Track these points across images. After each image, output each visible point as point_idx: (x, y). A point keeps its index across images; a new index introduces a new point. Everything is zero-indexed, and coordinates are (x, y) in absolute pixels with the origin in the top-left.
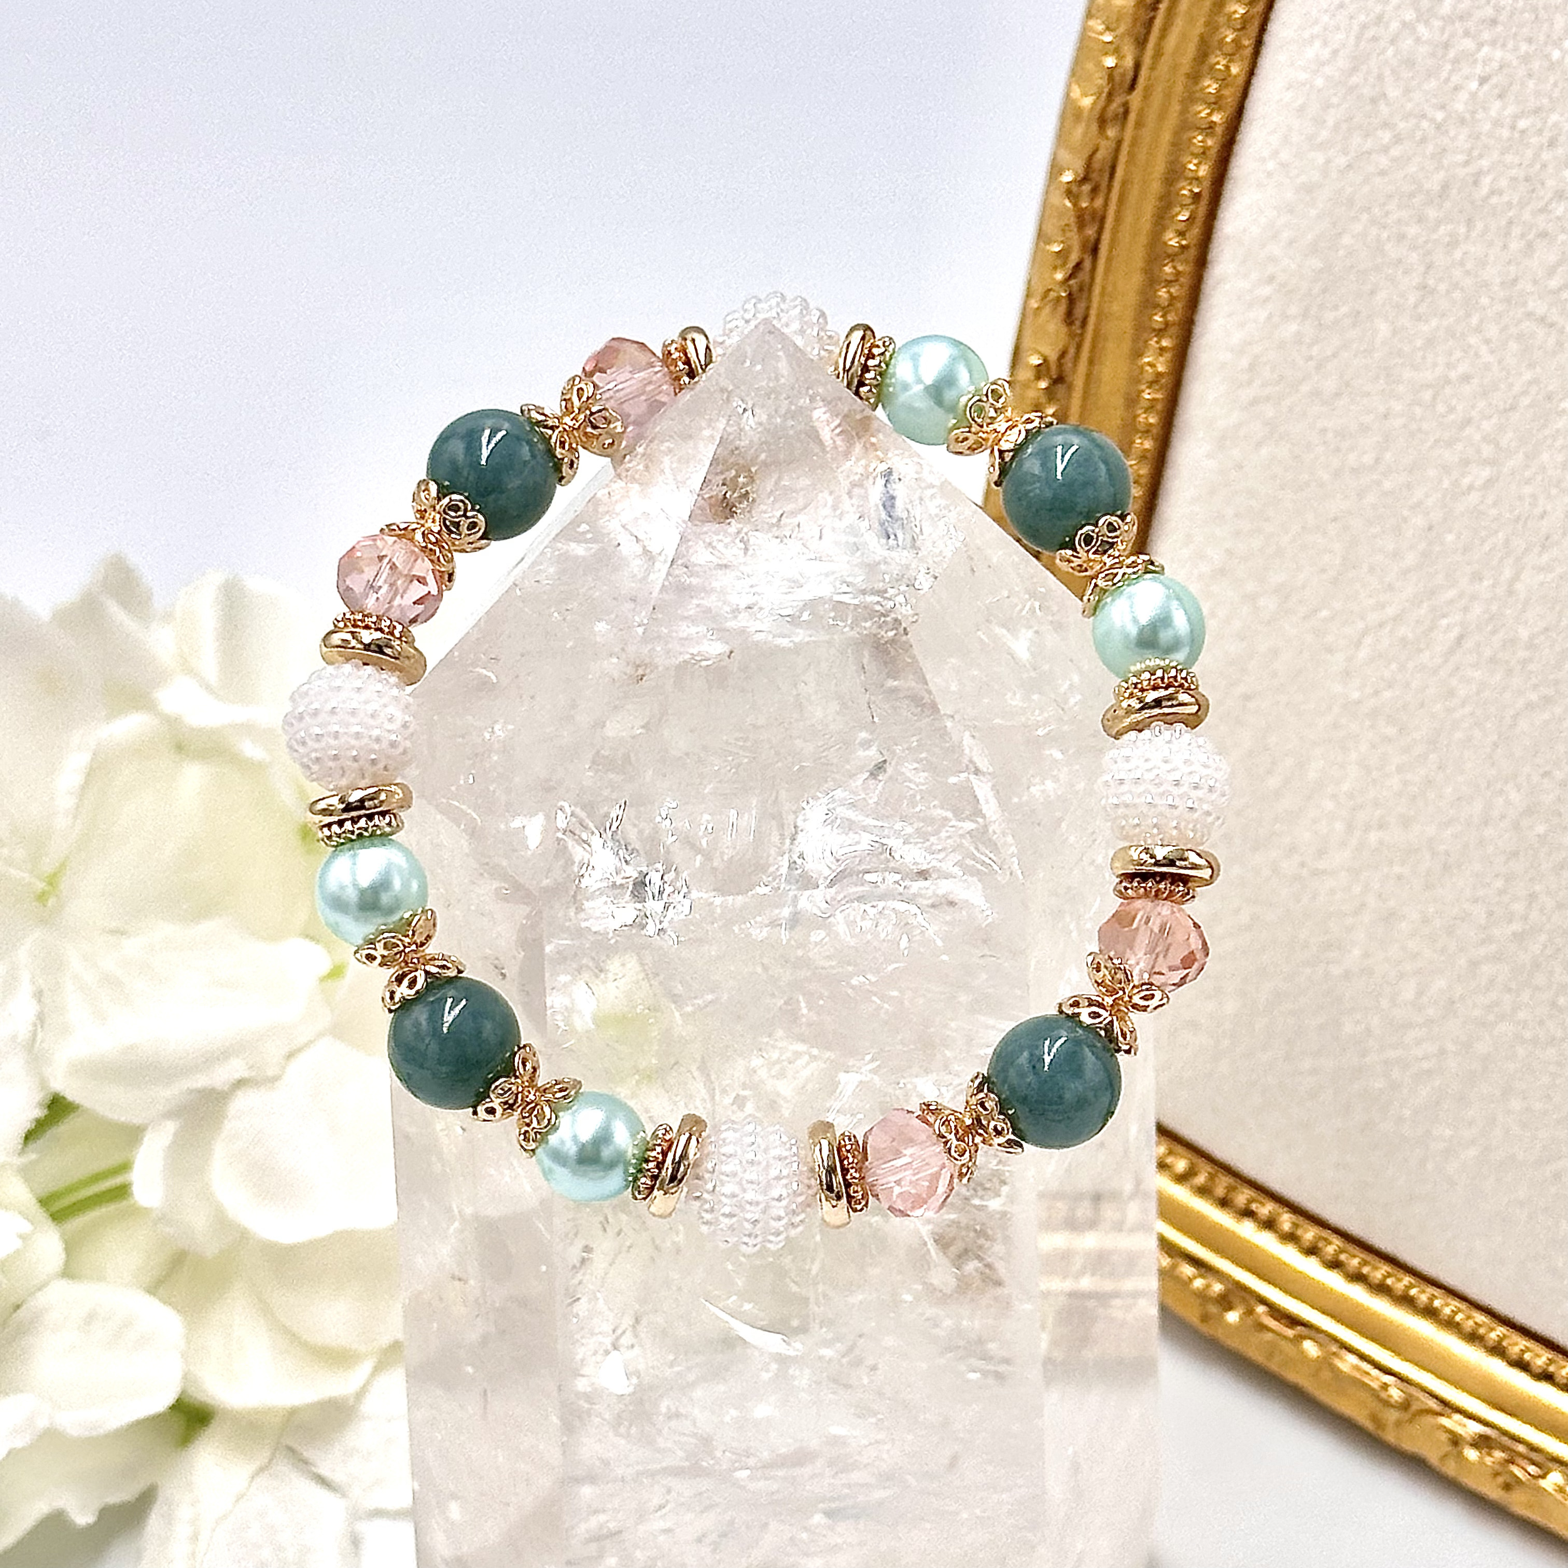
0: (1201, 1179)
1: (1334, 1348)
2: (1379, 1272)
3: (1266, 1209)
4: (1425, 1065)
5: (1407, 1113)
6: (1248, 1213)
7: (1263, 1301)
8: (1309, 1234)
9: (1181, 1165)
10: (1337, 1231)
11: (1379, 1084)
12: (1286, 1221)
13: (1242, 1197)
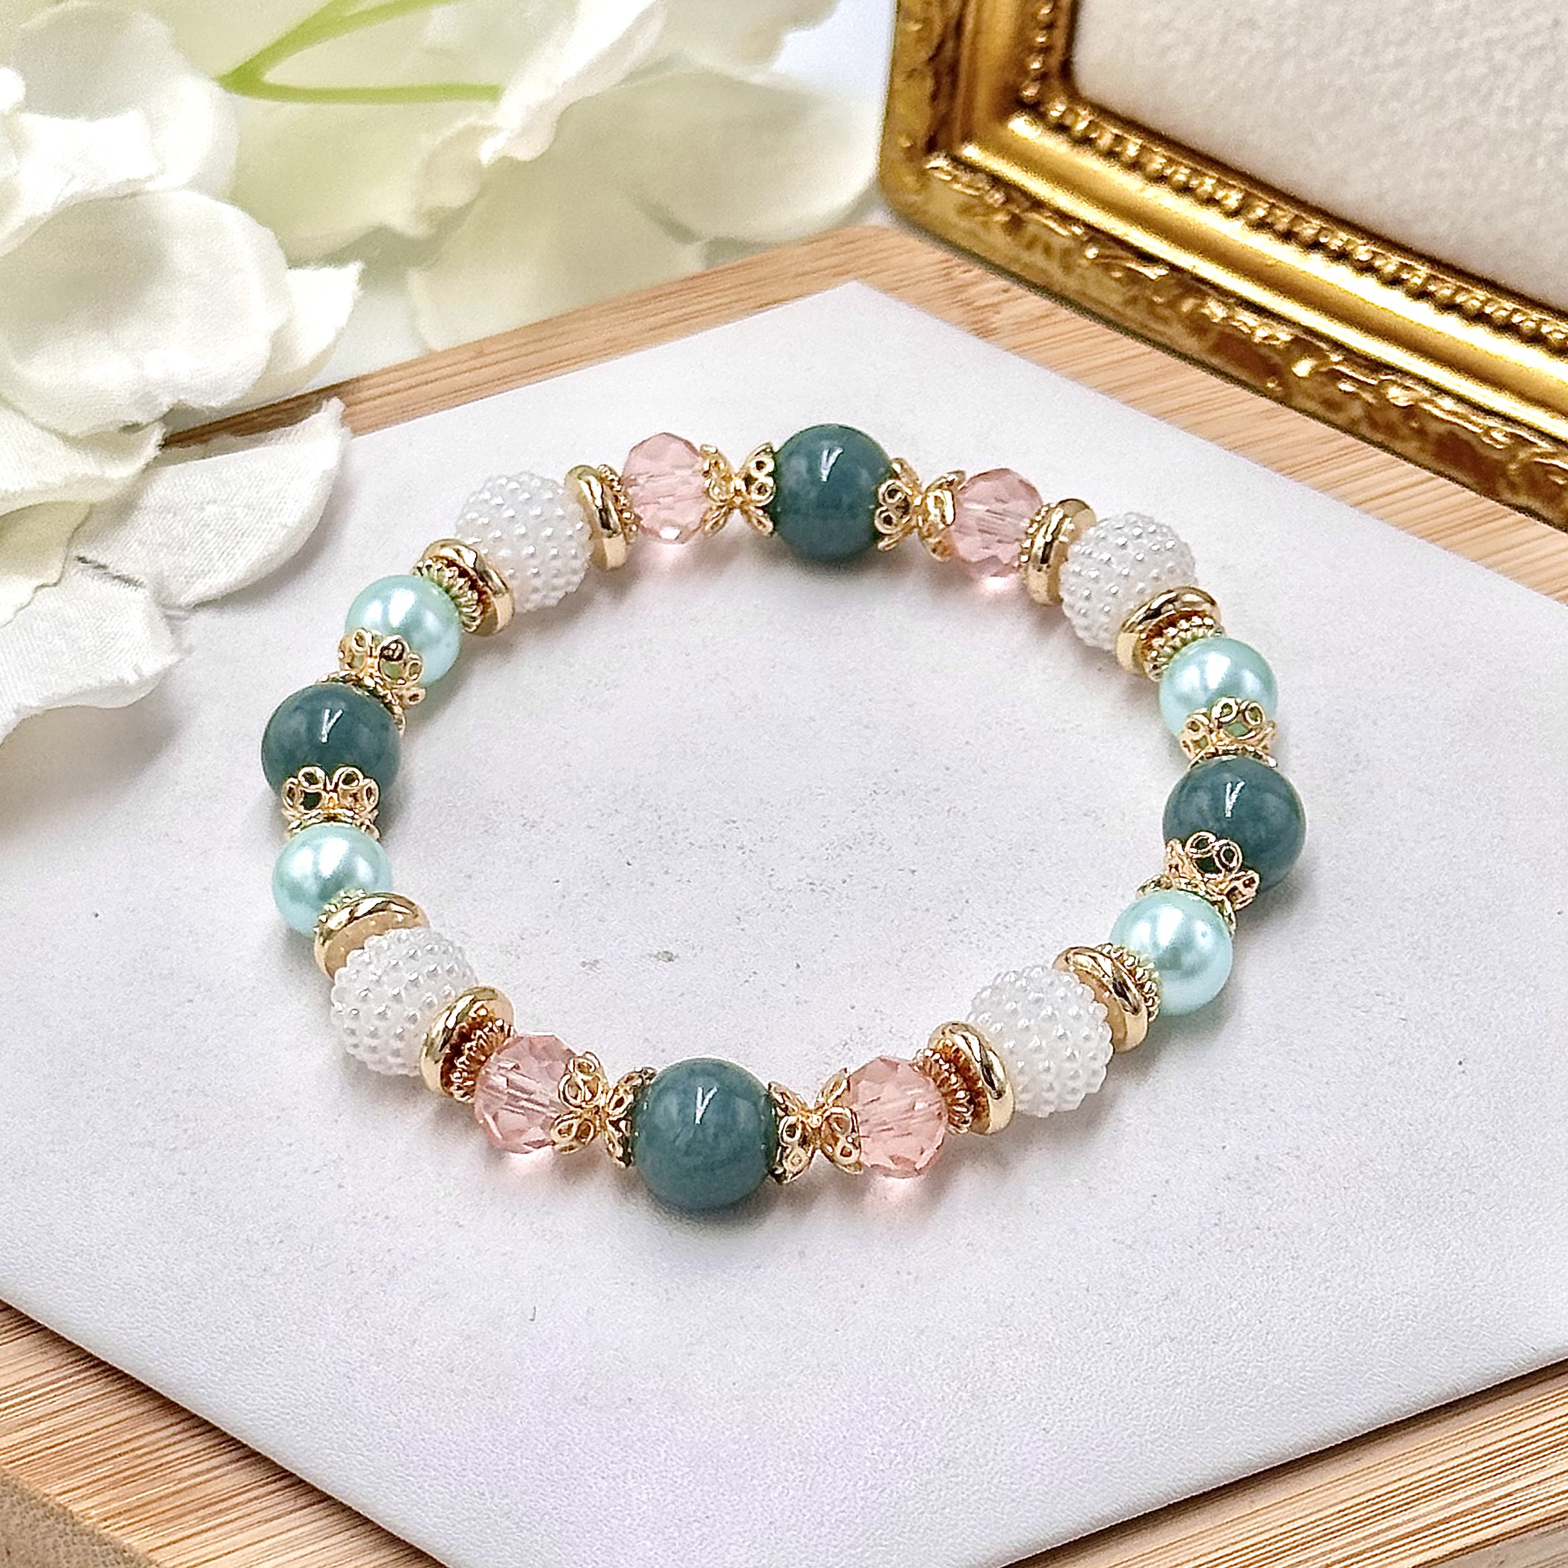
0: (1260, 211)
1: (1426, 393)
2: (1475, 298)
3: (1338, 239)
4: (1537, 42)
5: (1513, 102)
6: (1314, 246)
7: (1338, 346)
8: (1390, 264)
9: (1233, 199)
10: (1421, 256)
11: (1478, 70)
12: (1363, 252)
13: (1309, 228)
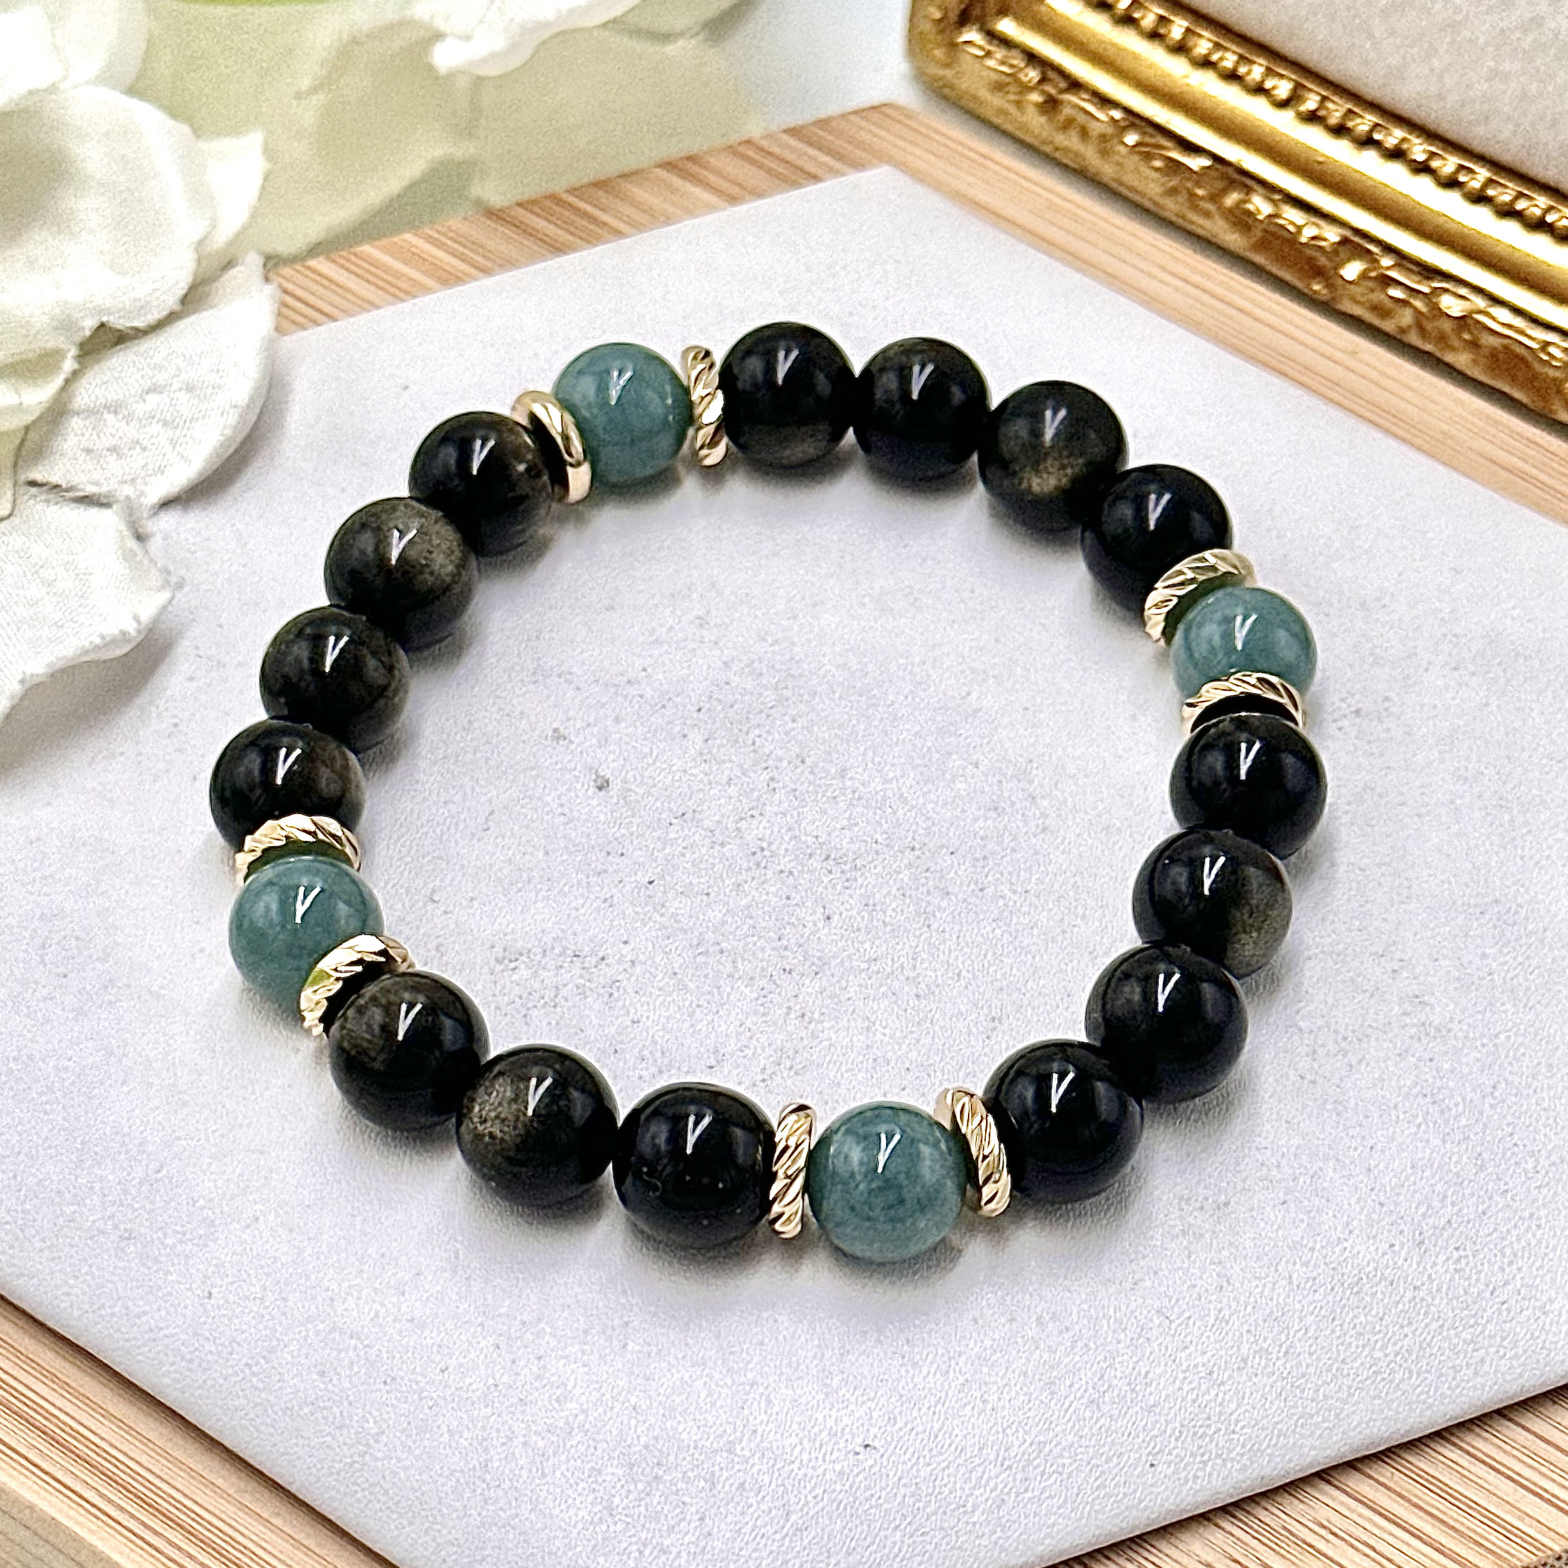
0: (1311, 103)
1: (1481, 303)
2: (1537, 205)
3: (1394, 136)
6: (1367, 142)
7: (1389, 249)
8: (1448, 164)
9: (1283, 89)
10: (1482, 158)
12: (1419, 150)
13: (1364, 123)
